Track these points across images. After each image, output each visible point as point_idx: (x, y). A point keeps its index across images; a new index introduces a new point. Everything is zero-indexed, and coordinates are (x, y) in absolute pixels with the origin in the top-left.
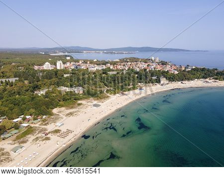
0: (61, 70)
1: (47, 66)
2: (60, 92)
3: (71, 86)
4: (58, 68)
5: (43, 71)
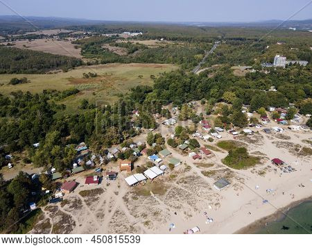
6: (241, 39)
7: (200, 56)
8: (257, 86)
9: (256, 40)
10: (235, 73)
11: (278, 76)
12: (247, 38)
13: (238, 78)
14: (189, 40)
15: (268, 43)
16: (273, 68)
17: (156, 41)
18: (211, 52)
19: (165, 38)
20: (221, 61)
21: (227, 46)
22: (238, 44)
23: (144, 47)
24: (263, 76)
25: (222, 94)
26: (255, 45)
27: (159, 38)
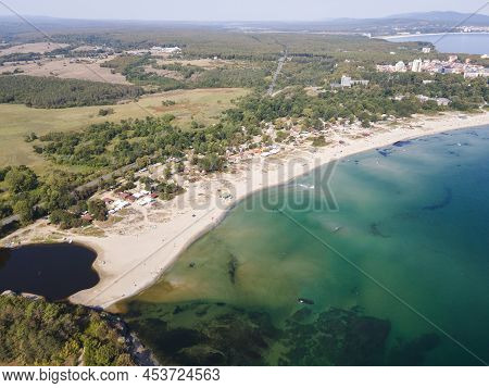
0: (418, 74)
1: (400, 67)
2: (418, 100)
3: (432, 96)
4: (414, 69)
5: (395, 74)
6: (307, 55)
7: (269, 78)
8: (329, 103)
9: (324, 57)
10: (308, 93)
11: (345, 94)
12: (314, 53)
13: (312, 98)
14: (250, 58)
15: (337, 60)
16: (340, 88)
17: (208, 60)
18: (278, 72)
19: (219, 57)
20: (292, 82)
21: (293, 64)
22: (304, 62)
23: (200, 69)
24: (333, 95)
25: (301, 111)
26: (323, 64)
27: (211, 57)
